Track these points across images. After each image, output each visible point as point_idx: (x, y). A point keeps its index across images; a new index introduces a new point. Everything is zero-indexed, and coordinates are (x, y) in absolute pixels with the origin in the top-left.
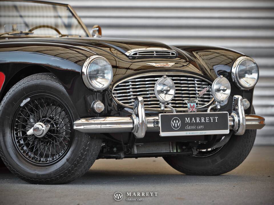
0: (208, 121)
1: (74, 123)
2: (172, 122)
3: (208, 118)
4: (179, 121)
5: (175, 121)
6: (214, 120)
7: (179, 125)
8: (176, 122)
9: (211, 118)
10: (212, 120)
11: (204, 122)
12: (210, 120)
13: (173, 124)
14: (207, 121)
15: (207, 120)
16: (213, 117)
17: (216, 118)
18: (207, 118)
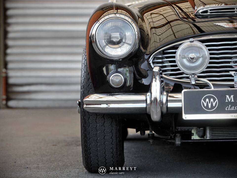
1: (84, 100)
2: (202, 100)
4: (214, 100)
5: (207, 100)
7: (214, 105)
8: (210, 100)
13: (205, 104)
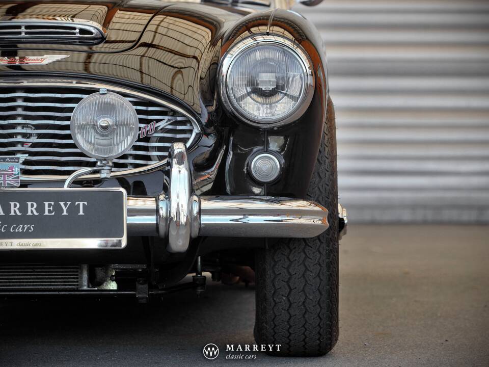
0: (50, 211)
3: (50, 205)
6: (73, 209)
9: (62, 204)
10: (65, 209)
11: (36, 213)
12: (58, 209)
14: (47, 213)
15: (47, 208)
16: (69, 203)
17: (81, 204)
18: (46, 204)
